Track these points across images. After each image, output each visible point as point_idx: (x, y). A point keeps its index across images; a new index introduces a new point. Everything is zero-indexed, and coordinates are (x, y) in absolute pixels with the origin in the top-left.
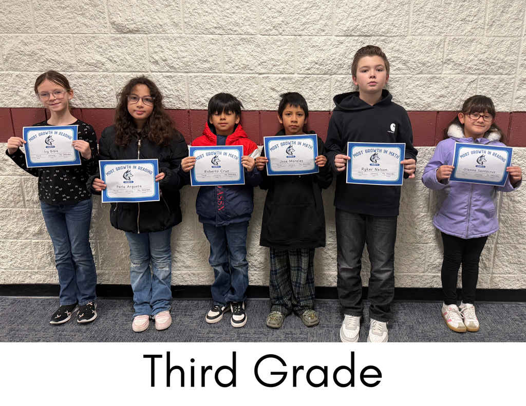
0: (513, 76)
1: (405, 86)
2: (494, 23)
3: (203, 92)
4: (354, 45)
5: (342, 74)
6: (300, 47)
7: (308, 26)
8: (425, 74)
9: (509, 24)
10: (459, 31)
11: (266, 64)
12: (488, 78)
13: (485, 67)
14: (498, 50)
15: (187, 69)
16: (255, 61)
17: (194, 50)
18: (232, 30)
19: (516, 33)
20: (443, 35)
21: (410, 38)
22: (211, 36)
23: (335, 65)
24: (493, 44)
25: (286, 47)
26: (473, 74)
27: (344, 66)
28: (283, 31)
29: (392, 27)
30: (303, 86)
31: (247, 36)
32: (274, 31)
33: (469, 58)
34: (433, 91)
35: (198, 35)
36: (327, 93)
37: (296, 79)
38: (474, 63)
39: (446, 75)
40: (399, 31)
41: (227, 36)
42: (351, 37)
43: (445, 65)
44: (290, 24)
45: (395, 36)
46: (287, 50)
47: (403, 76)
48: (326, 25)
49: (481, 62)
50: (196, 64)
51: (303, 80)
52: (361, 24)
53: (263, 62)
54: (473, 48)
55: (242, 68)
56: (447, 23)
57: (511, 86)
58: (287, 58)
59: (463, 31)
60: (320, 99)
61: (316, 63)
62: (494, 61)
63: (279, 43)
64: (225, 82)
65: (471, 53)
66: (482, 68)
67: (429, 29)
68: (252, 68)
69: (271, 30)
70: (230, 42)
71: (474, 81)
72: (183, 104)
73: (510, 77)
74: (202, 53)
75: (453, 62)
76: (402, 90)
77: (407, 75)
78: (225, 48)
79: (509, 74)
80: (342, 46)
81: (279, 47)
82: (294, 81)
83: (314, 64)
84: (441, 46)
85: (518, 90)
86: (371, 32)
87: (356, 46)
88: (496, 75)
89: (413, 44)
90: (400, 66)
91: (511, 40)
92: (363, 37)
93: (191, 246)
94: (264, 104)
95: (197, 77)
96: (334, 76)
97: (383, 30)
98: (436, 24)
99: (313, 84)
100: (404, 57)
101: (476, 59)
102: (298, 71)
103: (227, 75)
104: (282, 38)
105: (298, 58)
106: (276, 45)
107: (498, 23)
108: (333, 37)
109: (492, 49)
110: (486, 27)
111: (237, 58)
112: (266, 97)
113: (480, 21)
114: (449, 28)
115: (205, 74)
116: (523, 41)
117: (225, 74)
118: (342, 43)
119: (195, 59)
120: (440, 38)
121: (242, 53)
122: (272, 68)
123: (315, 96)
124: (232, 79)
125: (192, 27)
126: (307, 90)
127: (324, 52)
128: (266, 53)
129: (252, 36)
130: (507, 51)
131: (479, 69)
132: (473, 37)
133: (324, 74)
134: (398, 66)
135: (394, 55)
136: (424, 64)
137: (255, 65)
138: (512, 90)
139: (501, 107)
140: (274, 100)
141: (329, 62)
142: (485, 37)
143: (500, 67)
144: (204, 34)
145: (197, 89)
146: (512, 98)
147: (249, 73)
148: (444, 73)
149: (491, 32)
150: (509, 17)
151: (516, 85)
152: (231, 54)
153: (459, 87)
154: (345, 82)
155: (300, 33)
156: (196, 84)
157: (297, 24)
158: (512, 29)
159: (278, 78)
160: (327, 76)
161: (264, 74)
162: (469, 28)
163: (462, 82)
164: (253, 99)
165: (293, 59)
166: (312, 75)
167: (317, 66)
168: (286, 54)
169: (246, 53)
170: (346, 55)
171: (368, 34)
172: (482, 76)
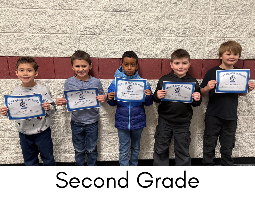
0: (205, 38)
1: (142, 43)
2: (193, 6)
3: (16, 45)
4: (110, 17)
5: (104, 35)
6: (76, 17)
7: (80, 4)
8: (154, 36)
9: (202, 6)
10: (172, 10)
11: (55, 27)
12: (190, 39)
13: (188, 33)
14: (195, 22)
15: (4, 31)
16: (48, 25)
17: (7, 18)
18: (31, 6)
19: (206, 12)
20: (163, 12)
21: (143, 13)
22: (18, 9)
23: (99, 29)
24: (193, 18)
25: (67, 17)
26: (181, 37)
27: (105, 30)
28: (65, 7)
29: (133, 7)
30: (80, 42)
31: (41, 10)
32: (58, 7)
33: (179, 27)
34: (159, 47)
35: (9, 9)
36: (96, 47)
37: (75, 37)
38: (182, 30)
39: (166, 37)
40: (137, 9)
41: (28, 9)
42: (108, 12)
43: (165, 31)
44: (68, 3)
45: (135, 12)
46: (68, 19)
47: (141, 37)
48: (91, 4)
49: (186, 29)
50: (9, 27)
51: (79, 38)
52: (113, 4)
53: (53, 26)
54: (181, 21)
55: (40, 30)
56: (165, 5)
57: (203, 44)
58: (68, 24)
59: (175, 10)
60: (91, 50)
61: (87, 28)
62: (193, 29)
63: (62, 15)
64: (29, 39)
65: (180, 24)
66: (186, 33)
67: (155, 9)
68: (46, 30)
69: (57, 6)
70: (31, 13)
71: (182, 41)
72: (3, 53)
73: (203, 38)
74: (13, 20)
75: (170, 29)
76: (141, 45)
77: (143, 37)
78: (27, 17)
79: (202, 37)
80: (103, 17)
81: (62, 17)
82: (74, 38)
83: (85, 28)
84: (163, 19)
85: (207, 46)
86: (120, 9)
87: (111, 17)
88: (194, 37)
89: (145, 17)
90: (139, 31)
91: (202, 16)
92: (115, 12)
93: (17, 140)
94: (56, 53)
95: (11, 35)
96: (99, 36)
97: (127, 8)
98: (159, 5)
99: (86, 40)
100: (141, 25)
101: (183, 27)
102: (76, 32)
103: (30, 34)
104: (64, 11)
105: (75, 24)
106: (61, 15)
107: (195, 6)
108: (97, 11)
109: (192, 21)
110: (188, 8)
111: (35, 24)
112: (57, 49)
113: (185, 4)
114: (167, 8)
115: (16, 34)
116: (209, 17)
117: (29, 34)
118: (102, 15)
119: (8, 24)
120: (161, 14)
121: (39, 20)
122: (59, 30)
123: (88, 48)
124: (34, 37)
125: (4, 3)
126: (83, 44)
127: (91, 21)
128: (55, 21)
129: (44, 10)
130: (201, 23)
131: (184, 34)
132: (181, 14)
133: (93, 34)
134: (138, 31)
135: (135, 24)
136: (153, 30)
137: (48, 28)
138: (204, 46)
139: (198, 56)
140: (62, 50)
141: (95, 27)
142: (188, 14)
143: (197, 33)
144: (13, 8)
145: (11, 44)
146: (204, 51)
147: (45, 33)
148: (164, 36)
149: (191, 11)
150: (202, 2)
151: (206, 43)
152: (32, 21)
153: (174, 45)
154: (106, 40)
155: (75, 8)
156: (10, 40)
157: (73, 3)
158: (203, 9)
159: (63, 37)
160: (95, 36)
161: (54, 34)
162: (178, 8)
163: (175, 41)
164: (48, 49)
165: (72, 24)
166: (85, 35)
167: (88, 29)
168: (67, 21)
169: (41, 21)
170: (105, 23)
171: (118, 11)
172: (187, 38)
